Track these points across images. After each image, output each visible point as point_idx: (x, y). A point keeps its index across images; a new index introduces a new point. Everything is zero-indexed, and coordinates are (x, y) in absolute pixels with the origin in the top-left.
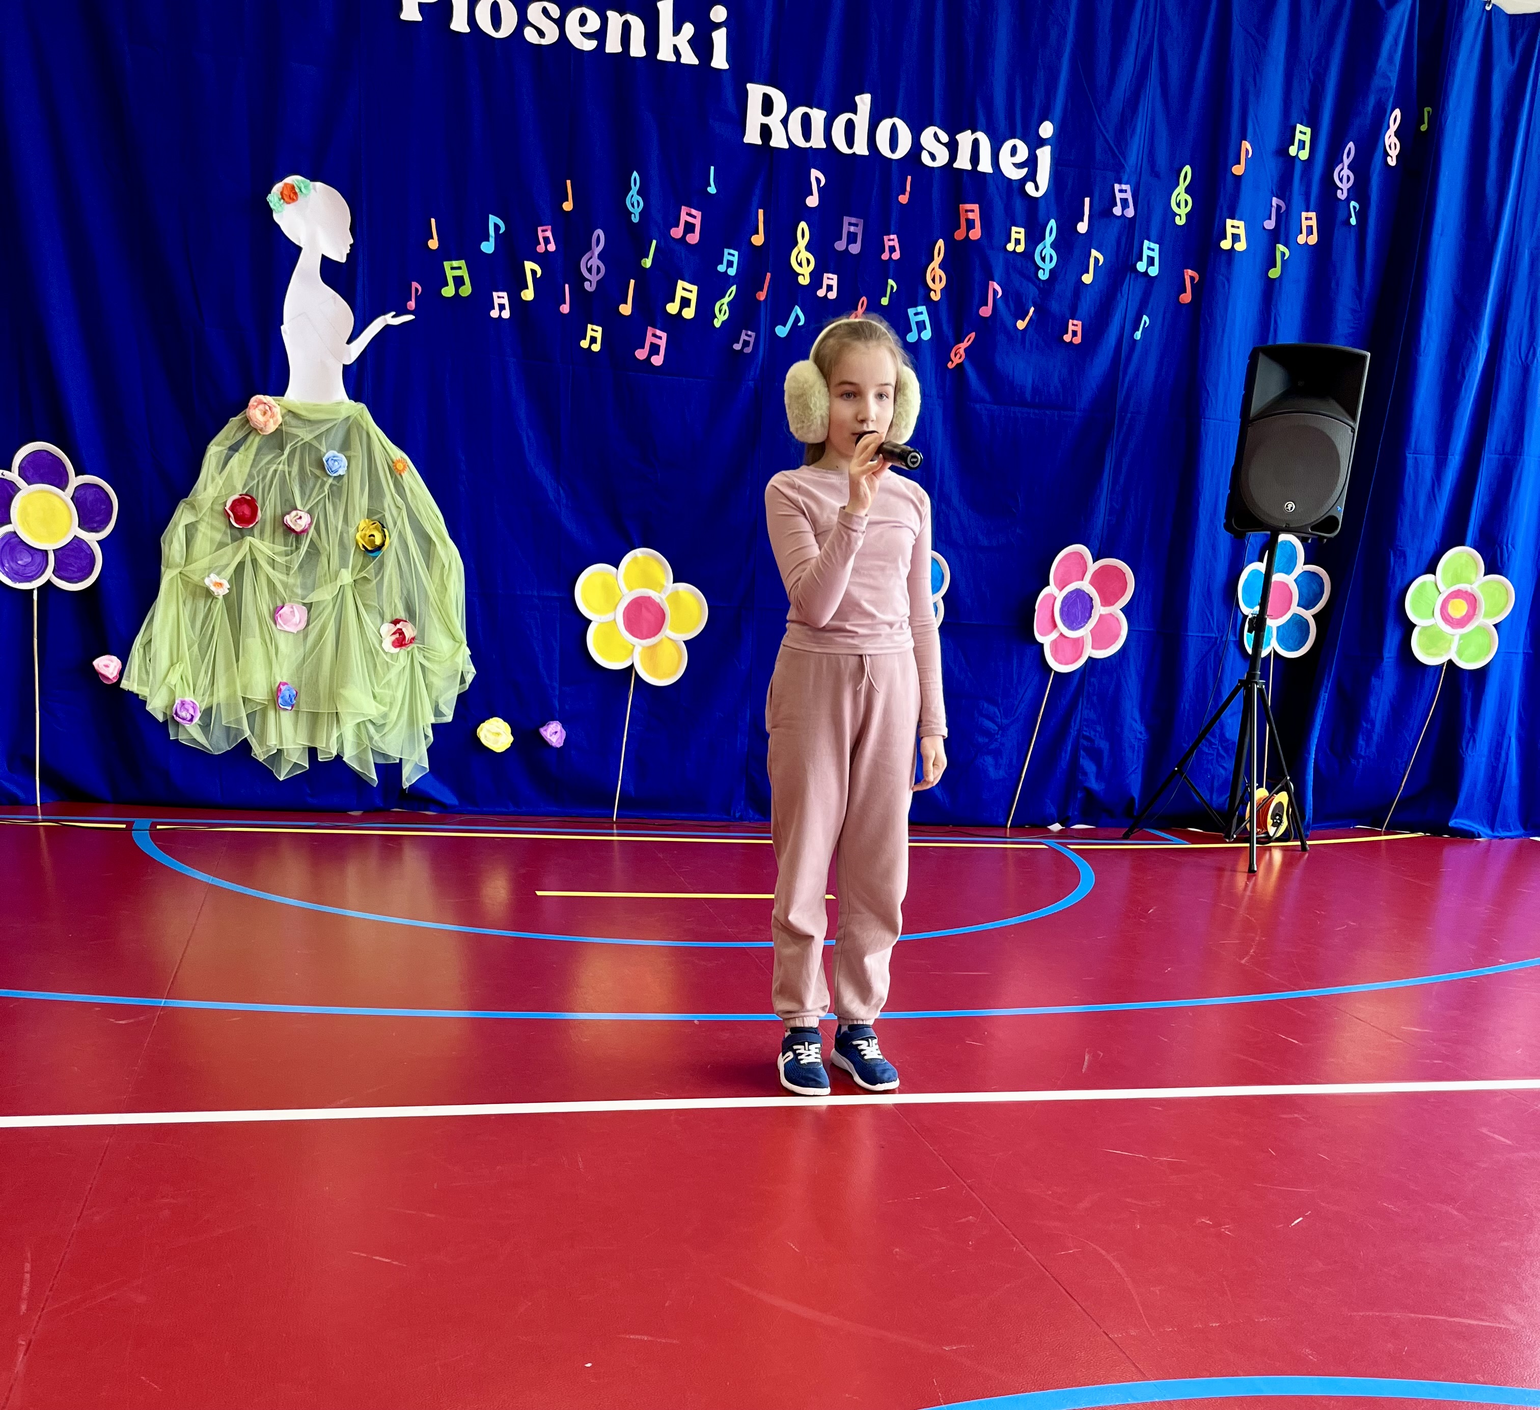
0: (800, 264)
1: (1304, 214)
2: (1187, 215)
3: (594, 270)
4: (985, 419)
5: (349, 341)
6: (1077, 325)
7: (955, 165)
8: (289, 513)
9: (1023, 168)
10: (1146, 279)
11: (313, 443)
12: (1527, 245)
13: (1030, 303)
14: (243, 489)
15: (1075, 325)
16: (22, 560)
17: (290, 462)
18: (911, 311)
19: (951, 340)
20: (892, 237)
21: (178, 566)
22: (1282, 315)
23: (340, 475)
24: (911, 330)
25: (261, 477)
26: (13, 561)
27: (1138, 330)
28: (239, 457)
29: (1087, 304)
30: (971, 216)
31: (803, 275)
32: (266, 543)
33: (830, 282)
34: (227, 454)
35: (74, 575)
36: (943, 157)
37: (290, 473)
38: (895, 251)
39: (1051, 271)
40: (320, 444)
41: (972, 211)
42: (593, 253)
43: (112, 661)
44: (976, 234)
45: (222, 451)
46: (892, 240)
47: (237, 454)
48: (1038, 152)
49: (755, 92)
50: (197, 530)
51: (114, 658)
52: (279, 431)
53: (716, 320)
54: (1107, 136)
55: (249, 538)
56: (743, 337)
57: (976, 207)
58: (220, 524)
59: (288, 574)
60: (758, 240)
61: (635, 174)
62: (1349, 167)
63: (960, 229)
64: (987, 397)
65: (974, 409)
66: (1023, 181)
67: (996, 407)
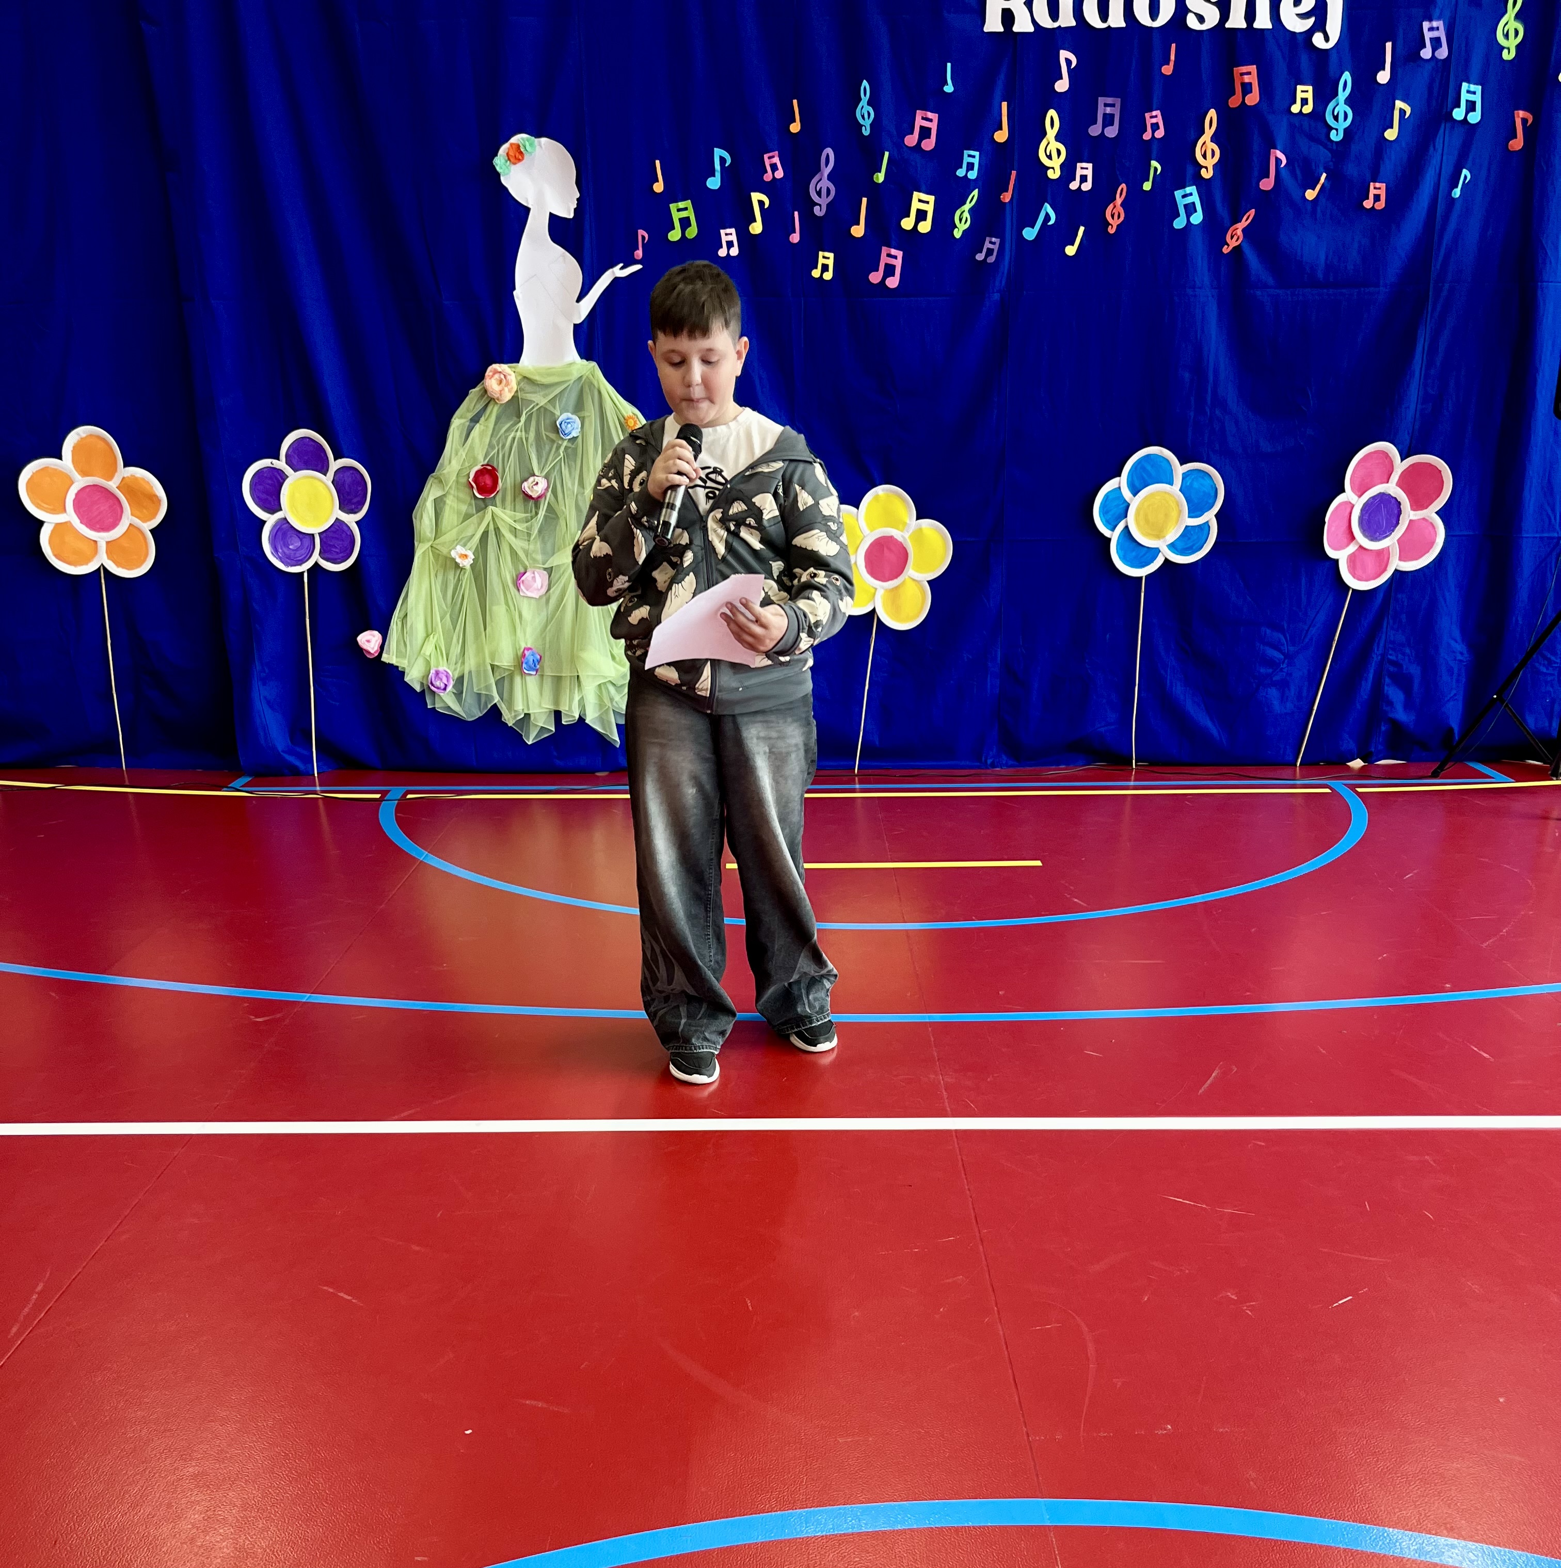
0: (1050, 157)
3: (824, 192)
4: (1269, 309)
5: (578, 300)
6: (1380, 188)
7: (1228, 25)
8: (526, 480)
9: (1309, 17)
10: (1466, 127)
11: (547, 407)
13: (1321, 169)
14: (484, 460)
15: (1377, 189)
16: (292, 544)
17: (527, 429)
18: (1178, 194)
19: (1227, 221)
20: (1154, 113)
21: (429, 541)
23: (574, 437)
24: (1178, 215)
25: (500, 445)
26: (284, 545)
27: (1457, 187)
28: (480, 428)
30: (1247, 78)
31: (1053, 168)
32: (508, 512)
33: (1085, 172)
34: (469, 426)
35: (336, 557)
36: (1212, 17)
37: (527, 439)
38: (1158, 128)
39: (1346, 130)
40: (555, 407)
43: (374, 636)
44: (1253, 99)
45: (463, 424)
46: (1155, 117)
47: (478, 425)
50: (445, 503)
51: (376, 633)
52: (515, 398)
53: (956, 230)
55: (491, 507)
56: (987, 245)
57: (1253, 68)
58: (465, 495)
59: (529, 541)
60: (1001, 136)
61: (865, 83)
63: (1234, 95)
64: (1270, 281)
65: (1254, 296)
66: (1309, 33)
67: (1281, 292)
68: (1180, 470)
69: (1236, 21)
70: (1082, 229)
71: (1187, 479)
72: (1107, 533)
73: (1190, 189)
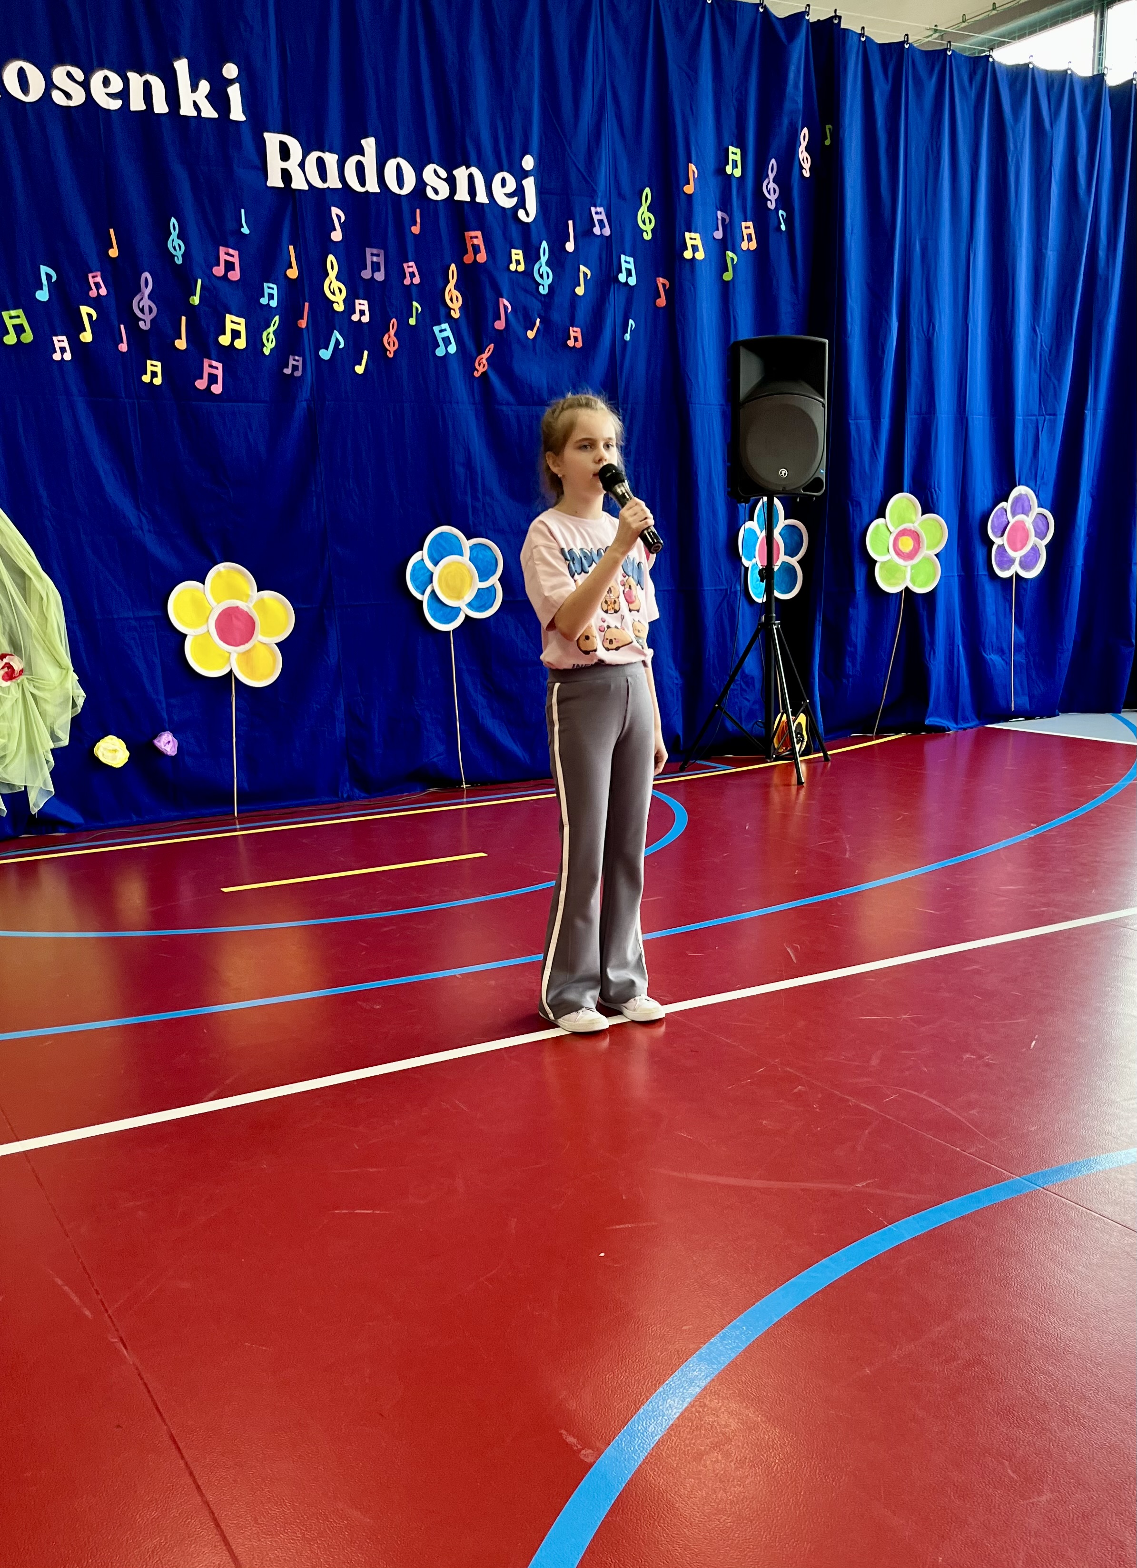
0: (333, 293)
1: (744, 224)
2: (652, 230)
3: (146, 310)
4: (513, 421)
6: (576, 332)
7: (456, 198)
9: (514, 197)
10: (628, 288)
12: (917, 237)
13: (536, 315)
15: (575, 332)
18: (436, 329)
19: (474, 353)
20: (411, 264)
22: (739, 312)
24: (439, 346)
27: (627, 332)
29: (582, 313)
30: (476, 242)
31: (338, 303)
33: (362, 308)
36: (444, 191)
38: (415, 276)
39: (549, 286)
41: (476, 237)
42: (143, 294)
46: (411, 267)
48: (524, 182)
49: (272, 140)
53: (265, 349)
54: (579, 166)
56: (291, 362)
57: (479, 234)
60: (293, 273)
61: (173, 220)
62: (774, 181)
63: (467, 253)
64: (511, 399)
65: (502, 411)
66: (515, 209)
67: (520, 408)
68: (467, 544)
69: (462, 195)
70: (366, 353)
71: (473, 551)
72: (418, 596)
73: (445, 326)
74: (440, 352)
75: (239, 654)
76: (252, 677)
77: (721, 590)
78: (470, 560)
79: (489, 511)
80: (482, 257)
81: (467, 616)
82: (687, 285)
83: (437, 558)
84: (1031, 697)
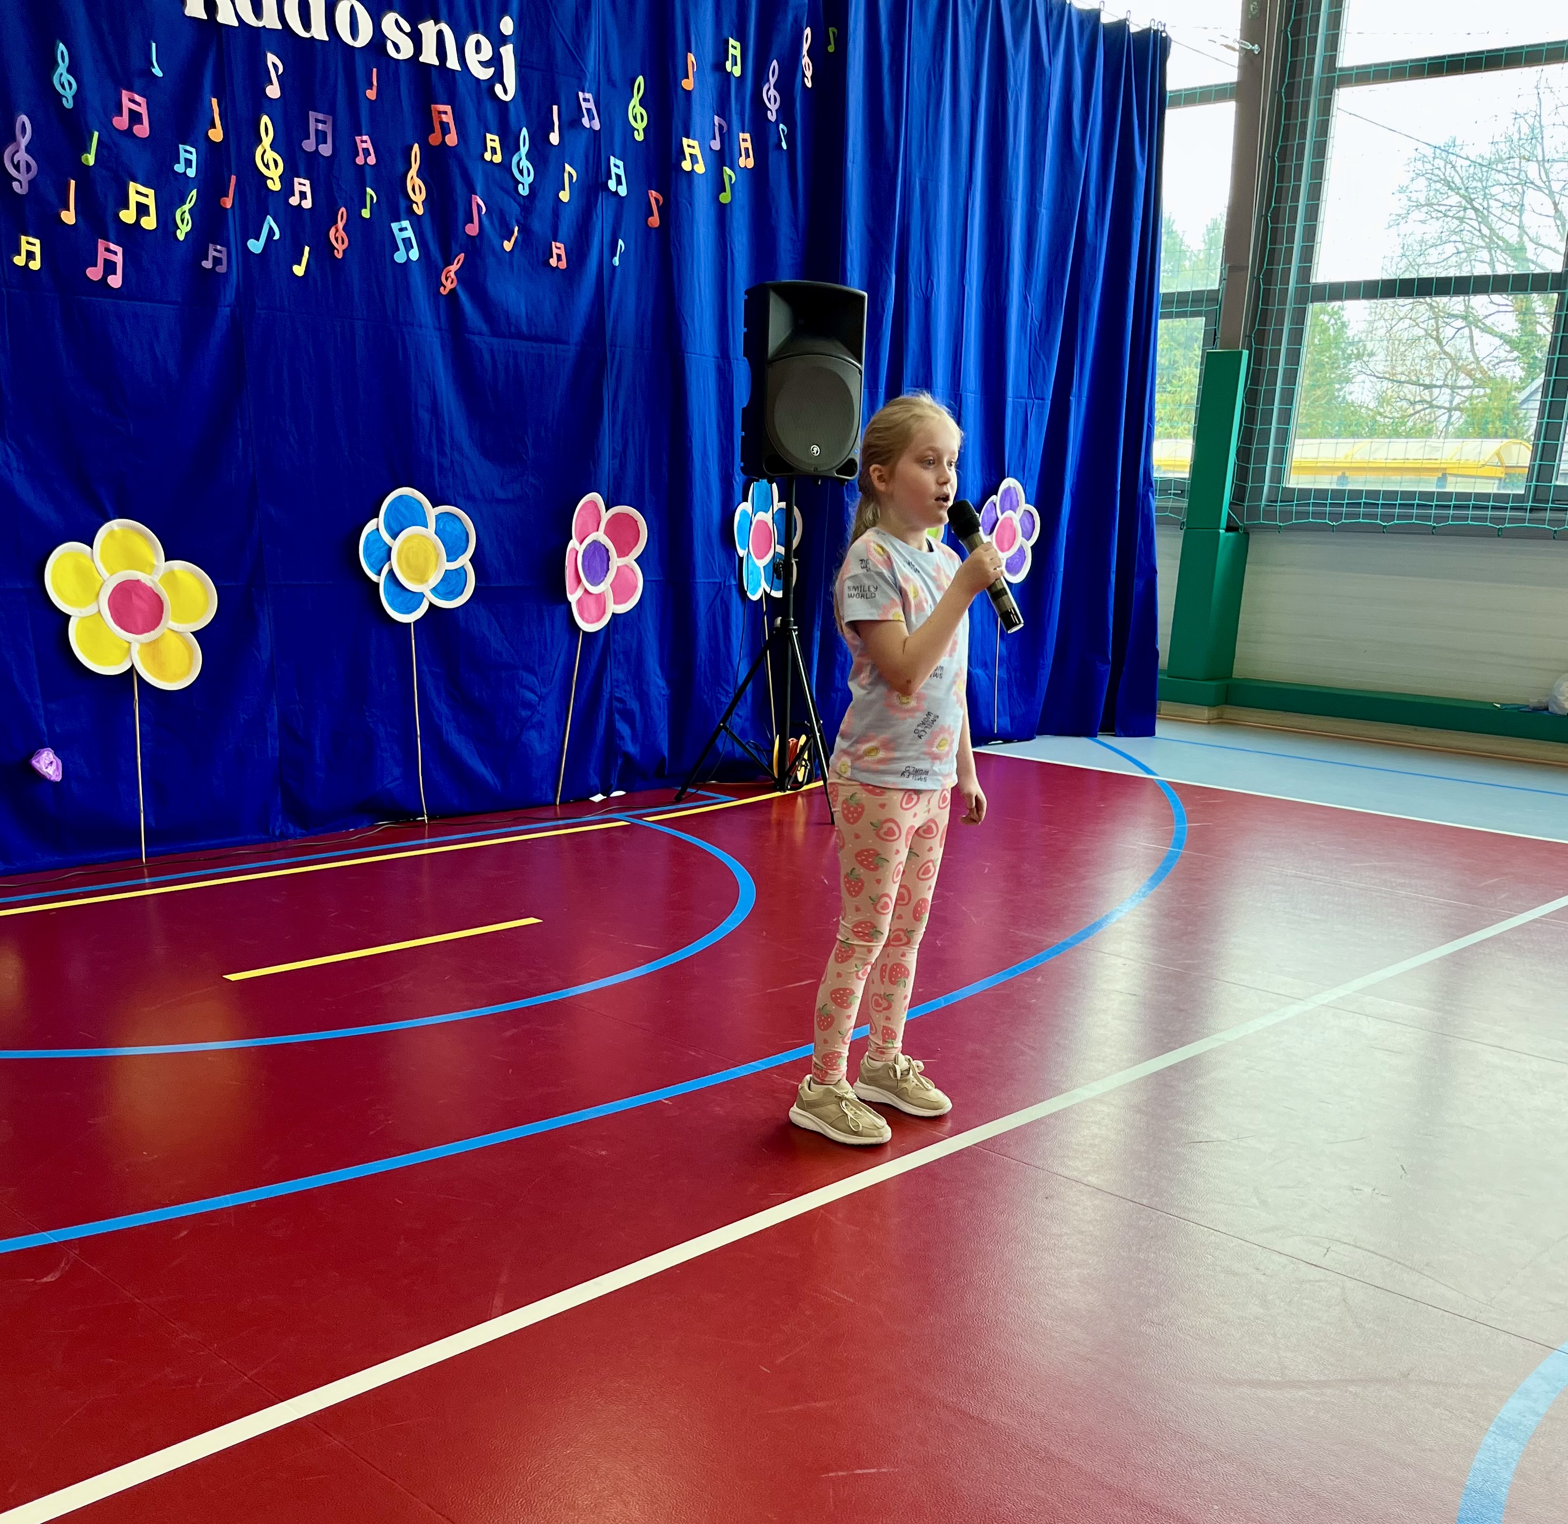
0: (267, 166)
1: (742, 136)
2: (644, 130)
3: (23, 166)
4: (487, 356)
7: (421, 59)
10: (617, 198)
12: (918, 175)
13: (514, 223)
15: (558, 248)
18: (395, 226)
19: (440, 263)
20: (365, 138)
22: (735, 242)
24: (398, 249)
27: (616, 256)
29: (566, 225)
30: (445, 118)
31: (272, 179)
33: (303, 189)
38: (369, 154)
39: (530, 185)
41: (445, 113)
42: (19, 144)
46: (364, 142)
48: (502, 50)
53: (179, 231)
54: (565, 36)
56: (212, 253)
57: (448, 108)
60: (216, 135)
61: (60, 44)
62: (774, 88)
63: (434, 132)
64: (484, 328)
65: (473, 342)
66: (491, 83)
67: (494, 340)
68: (432, 512)
69: (429, 56)
70: (307, 249)
71: (439, 522)
72: (374, 578)
73: (405, 224)
74: (400, 257)
75: (142, 644)
76: (162, 676)
77: (715, 583)
78: (436, 533)
79: (457, 469)
80: (452, 139)
81: (431, 604)
82: (684, 201)
83: (397, 530)
84: (1012, 719)
